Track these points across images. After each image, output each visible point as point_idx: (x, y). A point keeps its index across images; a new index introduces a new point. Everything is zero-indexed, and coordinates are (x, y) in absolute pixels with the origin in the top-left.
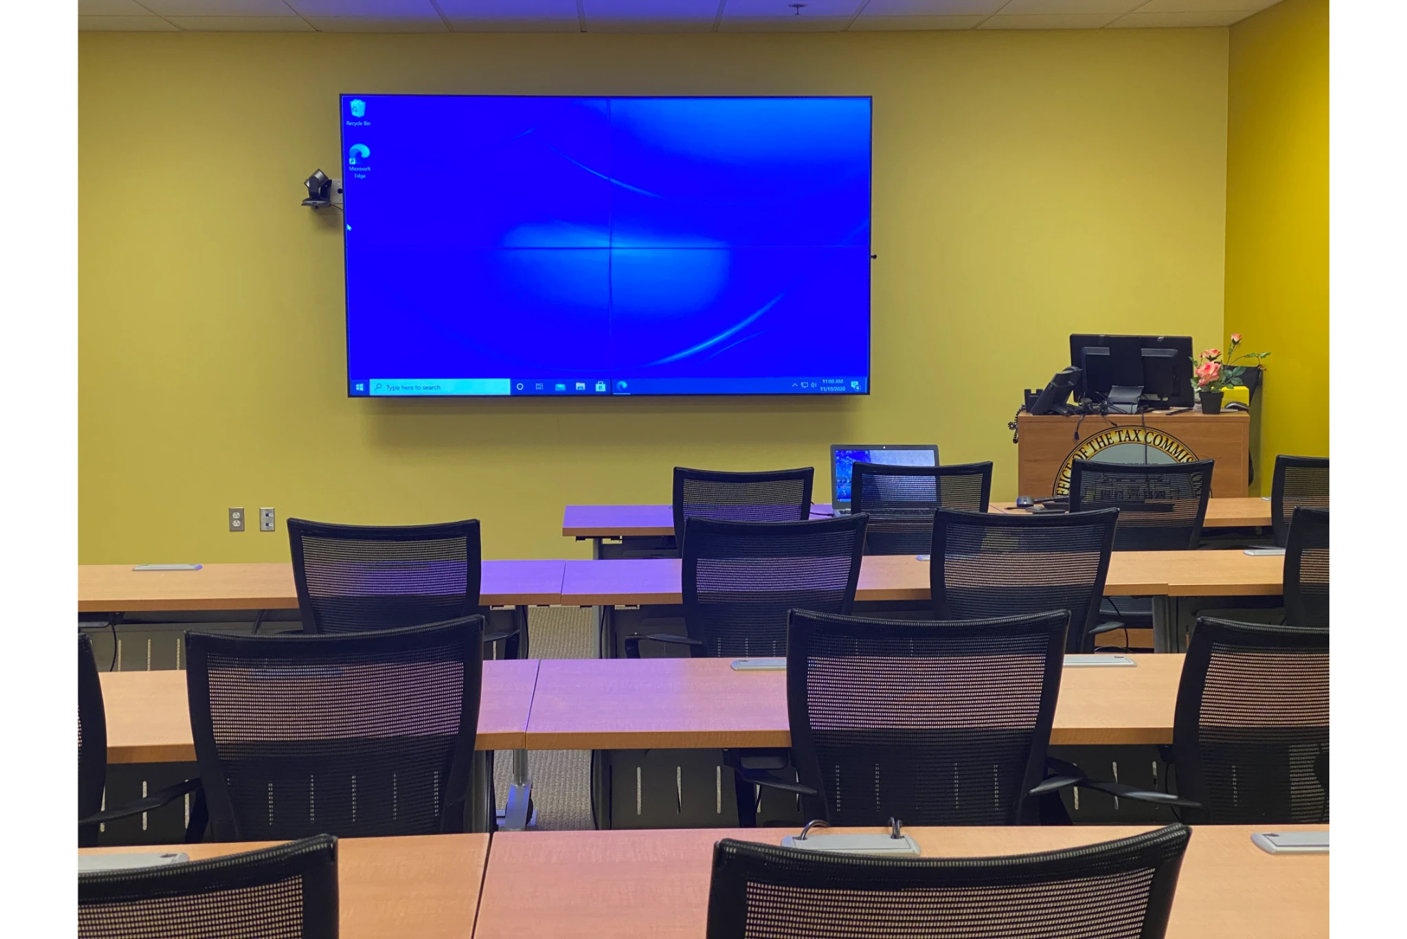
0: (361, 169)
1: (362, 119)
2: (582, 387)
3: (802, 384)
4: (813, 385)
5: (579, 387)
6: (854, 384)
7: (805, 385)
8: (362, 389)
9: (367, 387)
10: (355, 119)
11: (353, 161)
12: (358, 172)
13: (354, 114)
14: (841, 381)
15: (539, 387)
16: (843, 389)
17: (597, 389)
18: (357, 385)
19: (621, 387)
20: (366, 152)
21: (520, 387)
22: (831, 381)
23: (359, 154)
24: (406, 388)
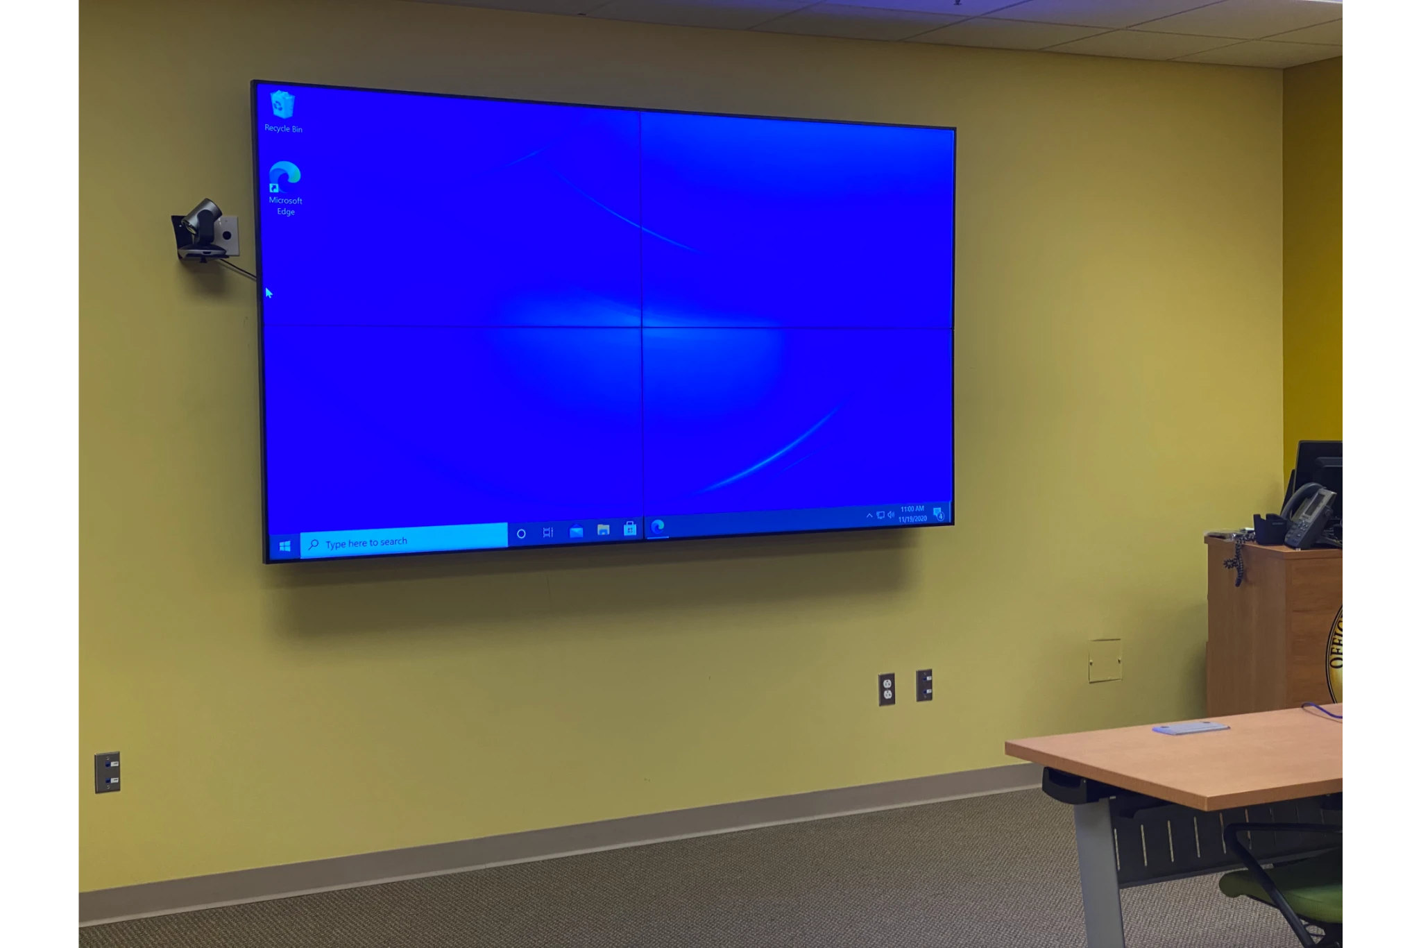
0: (290, 201)
1: (287, 122)
2: (606, 531)
3: (878, 513)
4: (891, 515)
5: (601, 531)
6: (937, 511)
7: (881, 515)
8: (288, 549)
9: (296, 546)
10: (279, 121)
11: (274, 188)
12: (283, 206)
13: (276, 112)
14: (921, 508)
15: (547, 532)
16: (924, 519)
17: (626, 533)
18: (281, 544)
19: (657, 527)
20: (295, 174)
21: (522, 534)
22: (910, 509)
23: (283, 179)
24: (355, 544)
